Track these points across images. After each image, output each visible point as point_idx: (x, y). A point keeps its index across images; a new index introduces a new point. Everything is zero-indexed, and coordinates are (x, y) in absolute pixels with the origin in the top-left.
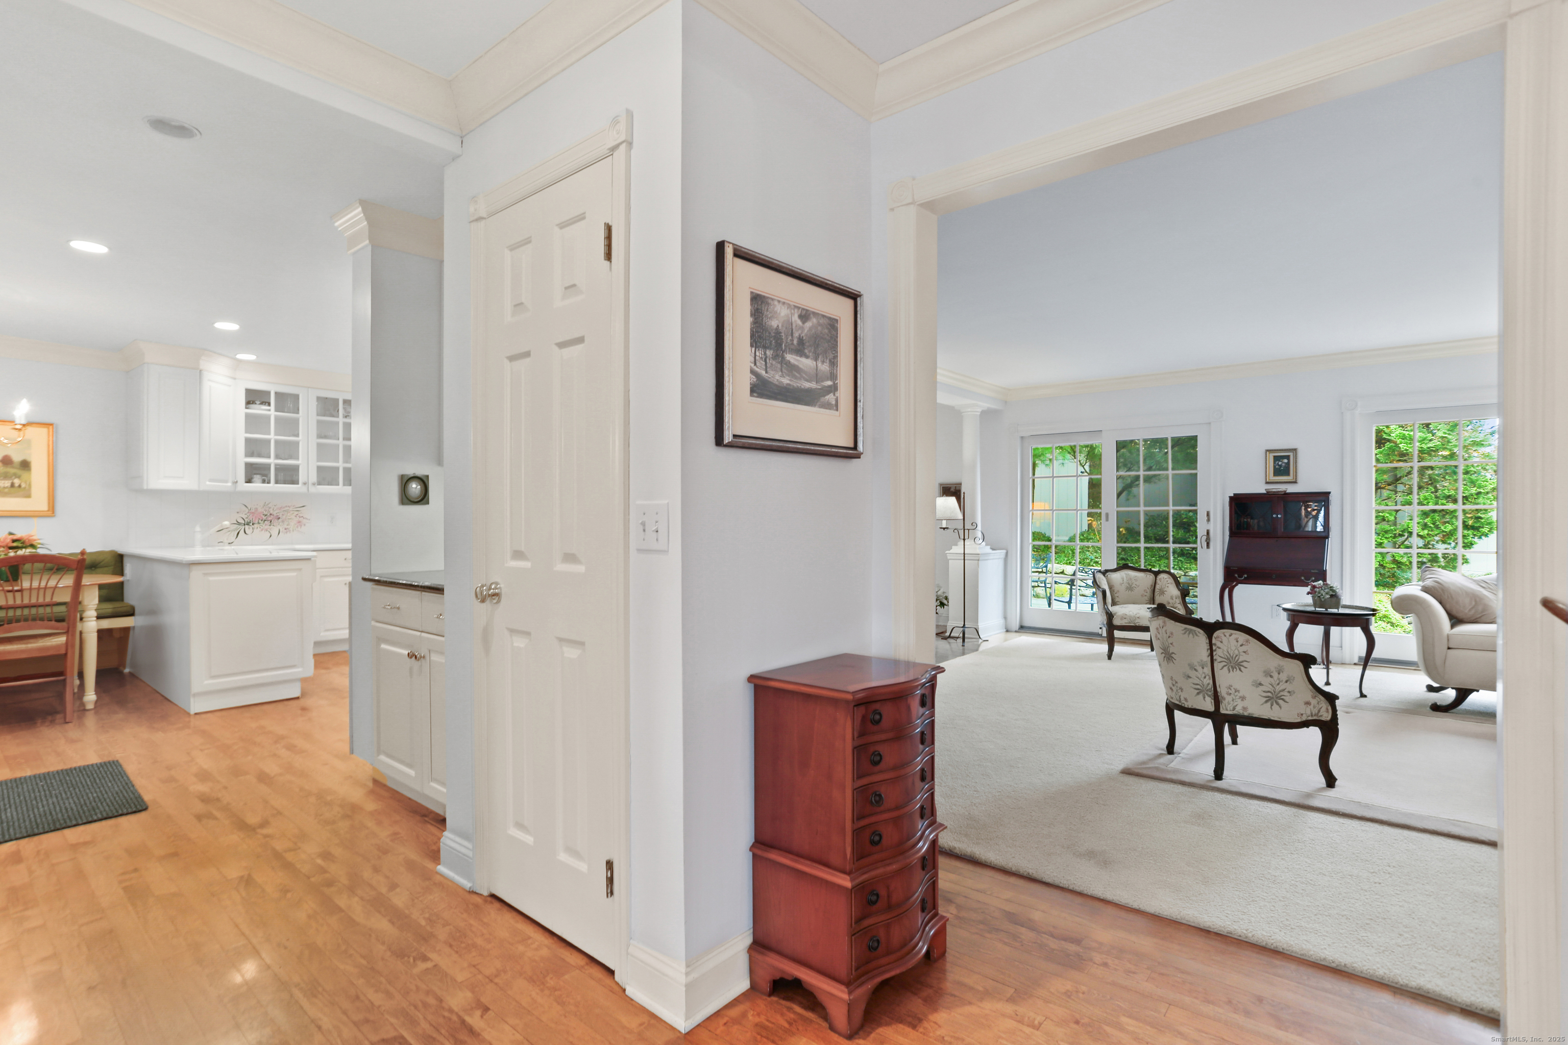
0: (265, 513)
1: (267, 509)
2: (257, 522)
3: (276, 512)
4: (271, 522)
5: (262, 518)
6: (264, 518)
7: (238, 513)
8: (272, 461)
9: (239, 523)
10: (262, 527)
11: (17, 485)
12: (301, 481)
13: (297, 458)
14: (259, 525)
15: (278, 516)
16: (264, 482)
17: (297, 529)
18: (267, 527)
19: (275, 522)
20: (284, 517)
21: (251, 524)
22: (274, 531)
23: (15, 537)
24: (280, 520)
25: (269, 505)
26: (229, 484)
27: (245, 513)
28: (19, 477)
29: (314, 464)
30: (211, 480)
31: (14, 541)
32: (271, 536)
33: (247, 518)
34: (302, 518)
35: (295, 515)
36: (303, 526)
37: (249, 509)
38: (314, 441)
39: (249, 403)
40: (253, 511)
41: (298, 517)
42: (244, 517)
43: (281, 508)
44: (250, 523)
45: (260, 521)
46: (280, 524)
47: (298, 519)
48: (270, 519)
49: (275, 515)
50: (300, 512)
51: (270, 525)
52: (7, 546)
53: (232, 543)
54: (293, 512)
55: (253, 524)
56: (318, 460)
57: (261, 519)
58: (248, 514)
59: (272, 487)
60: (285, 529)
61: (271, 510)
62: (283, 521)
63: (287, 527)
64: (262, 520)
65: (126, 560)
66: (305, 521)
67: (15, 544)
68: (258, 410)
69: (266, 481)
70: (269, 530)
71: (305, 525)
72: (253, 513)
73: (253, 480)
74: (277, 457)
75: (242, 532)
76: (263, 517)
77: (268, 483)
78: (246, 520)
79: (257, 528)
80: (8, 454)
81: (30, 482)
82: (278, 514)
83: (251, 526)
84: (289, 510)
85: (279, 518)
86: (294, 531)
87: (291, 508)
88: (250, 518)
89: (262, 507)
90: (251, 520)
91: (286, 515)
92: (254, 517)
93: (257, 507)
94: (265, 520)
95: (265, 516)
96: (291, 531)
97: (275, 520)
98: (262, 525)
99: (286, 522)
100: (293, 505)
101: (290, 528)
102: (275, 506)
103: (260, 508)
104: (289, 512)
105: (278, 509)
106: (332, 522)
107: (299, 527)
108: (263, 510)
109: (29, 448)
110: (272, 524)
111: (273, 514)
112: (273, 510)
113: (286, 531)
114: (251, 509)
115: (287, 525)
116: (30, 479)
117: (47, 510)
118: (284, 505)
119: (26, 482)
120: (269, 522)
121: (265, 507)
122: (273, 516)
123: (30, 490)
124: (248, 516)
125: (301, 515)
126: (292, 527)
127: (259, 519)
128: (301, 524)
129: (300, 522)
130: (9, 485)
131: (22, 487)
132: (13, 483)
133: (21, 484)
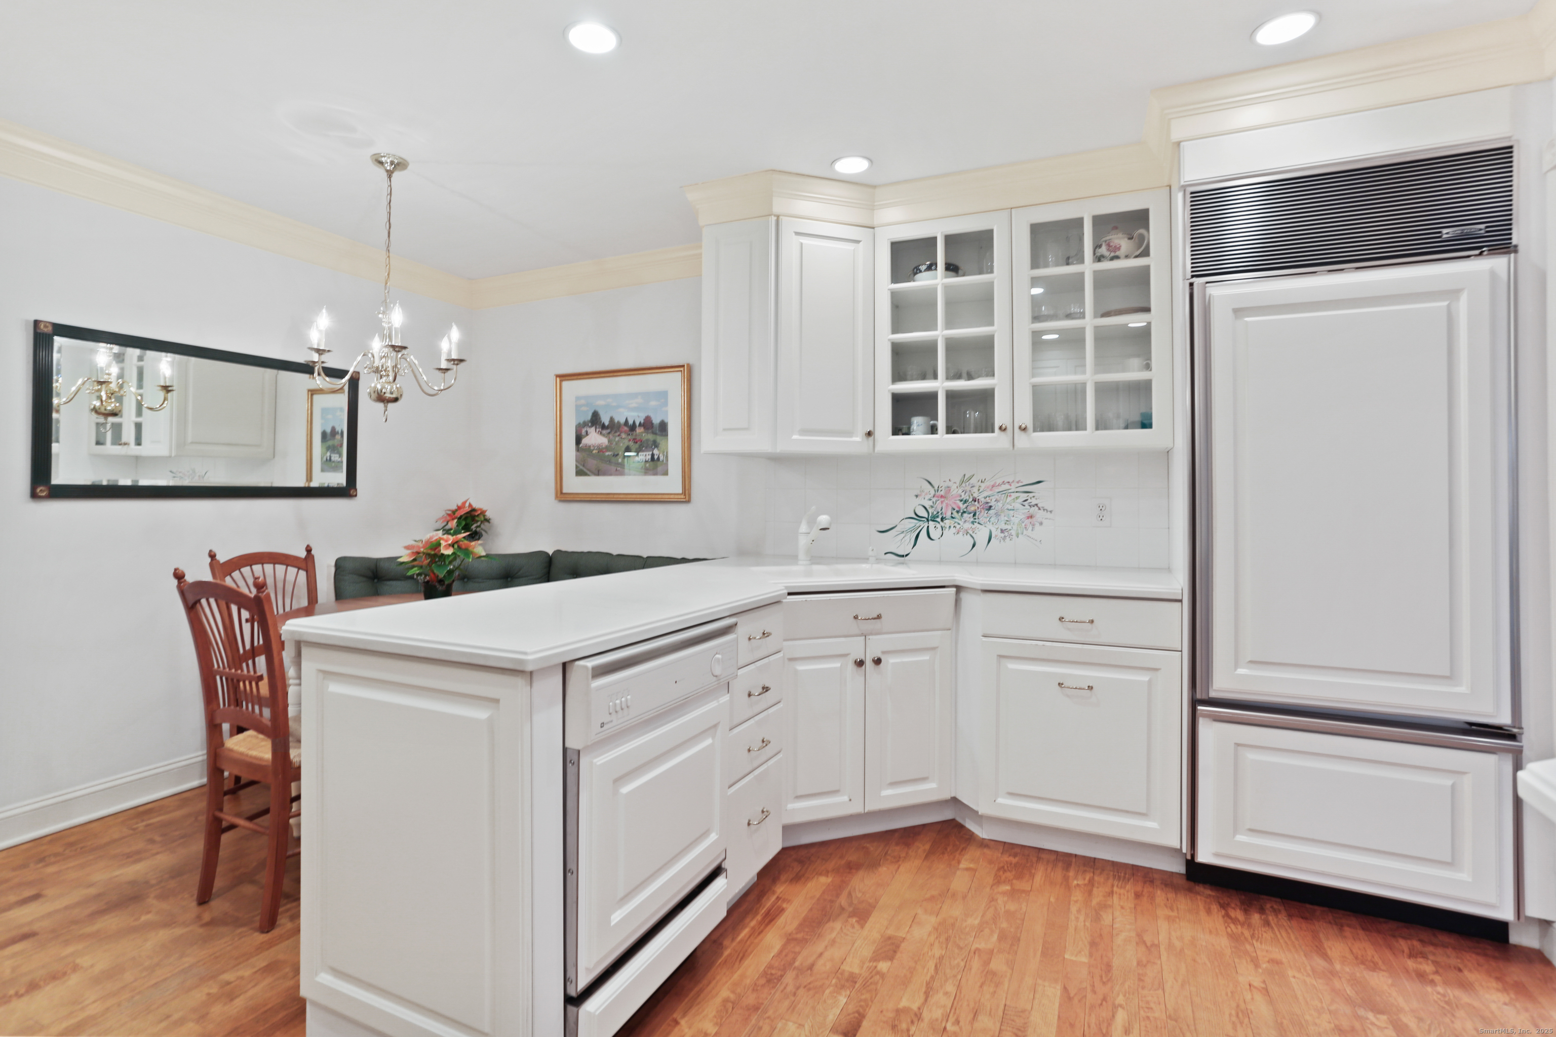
0: (964, 497)
1: (968, 488)
2: (948, 515)
3: (986, 494)
4: (974, 515)
5: (959, 508)
6: (963, 507)
9: (918, 517)
10: (958, 527)
11: (656, 457)
12: (998, 424)
13: (990, 375)
14: (952, 521)
15: (987, 503)
17: (1025, 532)
18: (967, 526)
19: (983, 516)
20: (1000, 504)
21: (939, 519)
24: (991, 512)
25: (972, 481)
26: (858, 438)
27: (929, 496)
29: (1025, 382)
30: (804, 432)
32: (974, 546)
33: (932, 507)
34: (1036, 508)
35: (1020, 500)
36: (1037, 525)
37: (936, 488)
38: (1027, 327)
39: (900, 273)
40: (942, 493)
41: (1027, 506)
42: (928, 504)
43: (993, 486)
44: (938, 517)
45: (955, 515)
46: (992, 519)
47: (1026, 510)
48: (973, 509)
49: (983, 500)
50: (1031, 495)
51: (973, 523)
53: (907, 555)
54: (1018, 494)
55: (942, 519)
56: (1035, 373)
57: (957, 509)
58: (934, 500)
59: (943, 441)
60: (1002, 531)
61: (975, 490)
62: (997, 514)
63: (1004, 527)
64: (958, 512)
66: (1040, 515)
70: (971, 533)
71: (1041, 524)
72: (942, 496)
73: (907, 429)
75: (923, 534)
76: (961, 504)
77: (935, 433)
78: (930, 511)
79: (950, 527)
80: (649, 415)
81: (667, 453)
82: (988, 498)
83: (939, 523)
84: (1010, 491)
85: (991, 507)
86: (1020, 536)
87: (1014, 485)
88: (938, 506)
89: (958, 484)
90: (940, 510)
91: (1005, 500)
92: (944, 505)
93: (949, 485)
94: (964, 512)
95: (964, 504)
96: (1014, 537)
97: (983, 511)
98: (960, 522)
99: (1003, 515)
100: (1017, 480)
101: (1010, 530)
102: (982, 482)
103: (954, 487)
104: (1010, 496)
105: (988, 487)
106: (1101, 517)
107: (1030, 528)
108: (960, 491)
109: (666, 404)
110: (977, 520)
111: (978, 500)
112: (979, 490)
113: (1002, 535)
114: (940, 489)
115: (1005, 524)
116: (667, 448)
117: (681, 492)
118: (999, 481)
119: (664, 452)
120: (972, 515)
121: (964, 485)
122: (978, 502)
123: (667, 464)
124: (933, 503)
125: (1034, 502)
126: (1015, 527)
127: (954, 509)
128: (1034, 520)
129: (1031, 517)
130: (650, 457)
131: (661, 460)
132: (653, 455)
133: (660, 455)
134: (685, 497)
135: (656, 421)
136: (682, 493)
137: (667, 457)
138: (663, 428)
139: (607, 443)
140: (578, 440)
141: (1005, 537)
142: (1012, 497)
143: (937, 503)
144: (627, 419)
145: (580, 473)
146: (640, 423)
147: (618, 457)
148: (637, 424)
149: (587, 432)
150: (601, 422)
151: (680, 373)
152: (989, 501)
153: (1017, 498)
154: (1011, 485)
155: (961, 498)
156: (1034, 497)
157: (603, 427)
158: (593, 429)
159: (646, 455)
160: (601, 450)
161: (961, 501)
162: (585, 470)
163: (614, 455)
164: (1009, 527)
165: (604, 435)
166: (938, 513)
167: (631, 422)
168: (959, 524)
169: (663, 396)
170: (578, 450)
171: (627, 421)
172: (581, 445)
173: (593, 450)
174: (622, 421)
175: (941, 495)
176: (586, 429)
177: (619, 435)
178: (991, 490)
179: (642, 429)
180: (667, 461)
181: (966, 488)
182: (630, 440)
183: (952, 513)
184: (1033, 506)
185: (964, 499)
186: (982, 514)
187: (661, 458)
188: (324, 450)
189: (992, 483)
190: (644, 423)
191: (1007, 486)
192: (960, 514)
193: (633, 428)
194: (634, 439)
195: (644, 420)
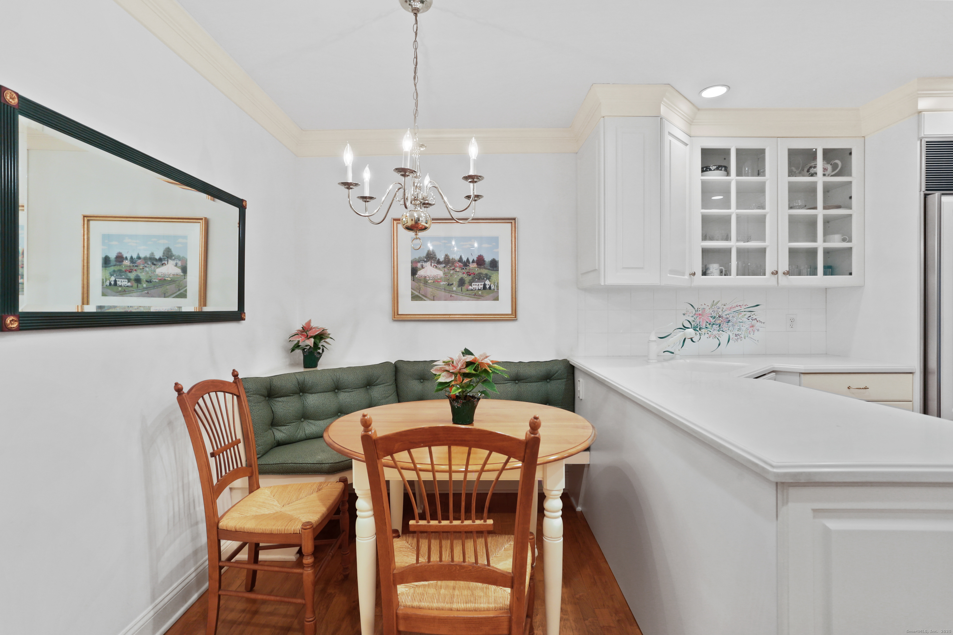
0: (714, 315)
1: (716, 309)
2: (704, 326)
3: (726, 313)
4: (720, 325)
5: (710, 321)
6: (712, 321)
7: (684, 314)
8: (733, 244)
10: (710, 333)
11: (488, 286)
12: (768, 270)
13: (763, 239)
14: (706, 330)
15: (727, 318)
16: (721, 273)
17: (749, 336)
18: (715, 333)
19: (725, 326)
20: (735, 319)
21: (698, 329)
22: (724, 338)
23: (469, 358)
24: (730, 324)
25: (718, 305)
26: (687, 277)
27: (692, 315)
28: (489, 278)
29: (786, 245)
31: (468, 364)
32: (719, 345)
33: (694, 321)
34: (756, 321)
35: (747, 316)
36: (756, 332)
37: (696, 309)
38: (785, 212)
39: (705, 169)
40: (700, 312)
41: (751, 320)
42: (691, 319)
43: (731, 308)
44: (697, 327)
45: (708, 326)
46: (730, 328)
47: (749, 323)
48: (719, 322)
49: (725, 316)
50: (753, 313)
51: (719, 331)
52: (459, 373)
54: (745, 313)
55: (700, 329)
56: (790, 240)
58: (695, 317)
59: (733, 280)
60: (736, 336)
61: (720, 310)
62: (733, 325)
63: (737, 333)
64: (709, 324)
65: (577, 374)
66: (758, 325)
67: (467, 370)
68: (715, 176)
69: (725, 272)
70: (718, 337)
71: (758, 330)
72: (700, 315)
73: (708, 272)
74: (738, 240)
75: (688, 338)
76: (711, 319)
77: (725, 275)
78: (693, 324)
79: (705, 333)
80: (482, 254)
81: (498, 283)
82: (728, 315)
83: (698, 331)
84: (741, 311)
85: (729, 320)
86: (746, 338)
87: (743, 307)
88: (698, 320)
89: (710, 307)
90: (698, 323)
91: (737, 317)
92: (701, 320)
93: (704, 307)
94: (714, 324)
95: (713, 319)
96: (743, 339)
97: (725, 323)
98: (711, 330)
99: (736, 325)
100: (745, 304)
101: (741, 334)
102: (724, 305)
103: (707, 308)
104: (741, 314)
105: (728, 309)
106: (792, 326)
107: (752, 333)
108: (711, 311)
109: (497, 246)
110: (721, 329)
111: (722, 316)
112: (722, 310)
113: (736, 338)
114: (699, 310)
115: (738, 331)
116: (498, 280)
117: (510, 313)
118: (735, 305)
119: (495, 283)
120: (718, 325)
121: (713, 307)
122: (722, 318)
123: (498, 292)
124: (694, 319)
125: (754, 317)
126: (743, 333)
127: (708, 322)
128: (754, 328)
129: (753, 326)
130: (482, 286)
131: (492, 289)
132: (485, 285)
133: (491, 285)
134: (513, 316)
135: (488, 259)
136: (512, 314)
137: (498, 286)
138: (494, 265)
139: (442, 275)
140: (414, 272)
141: (738, 338)
142: (742, 315)
143: (697, 319)
144: (461, 256)
145: (415, 298)
146: (473, 260)
147: (453, 286)
148: (471, 261)
149: (423, 267)
150: (436, 258)
151: (510, 224)
152: (729, 317)
153: (745, 315)
154: (741, 307)
155: (712, 316)
156: (754, 314)
157: (439, 262)
158: (429, 263)
159: (479, 285)
160: (436, 281)
161: (712, 317)
162: (420, 296)
163: (448, 285)
164: (740, 333)
165: (439, 269)
166: (697, 325)
167: (465, 259)
168: (710, 332)
169: (494, 241)
170: (413, 280)
171: (461, 257)
172: (416, 276)
173: (429, 280)
174: (457, 258)
175: (699, 313)
176: (421, 263)
177: (453, 269)
178: (729, 310)
179: (475, 265)
180: (498, 289)
181: (715, 309)
182: (464, 273)
183: (706, 325)
184: (754, 320)
185: (713, 316)
186: (724, 325)
187: (492, 288)
188: (108, 275)
189: (730, 306)
190: (477, 260)
191: (739, 308)
192: (711, 325)
193: (466, 264)
194: (467, 273)
195: (477, 258)
